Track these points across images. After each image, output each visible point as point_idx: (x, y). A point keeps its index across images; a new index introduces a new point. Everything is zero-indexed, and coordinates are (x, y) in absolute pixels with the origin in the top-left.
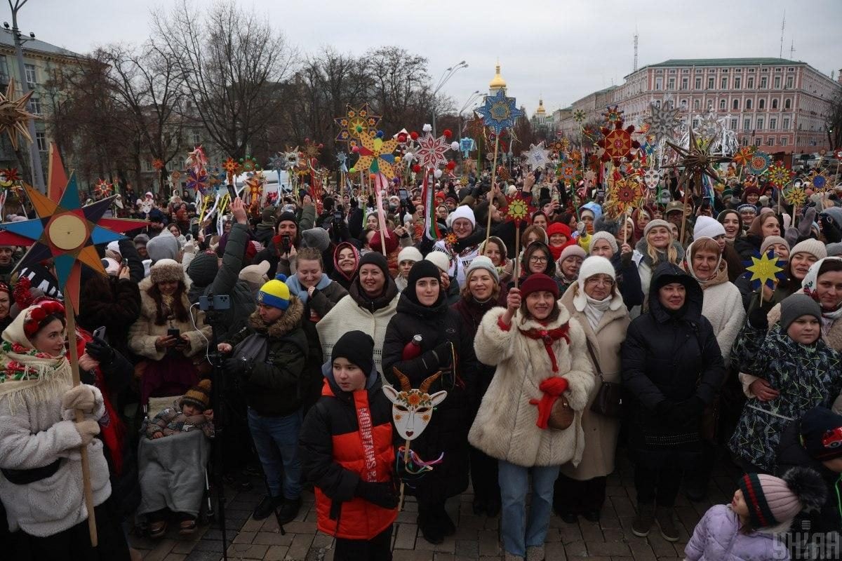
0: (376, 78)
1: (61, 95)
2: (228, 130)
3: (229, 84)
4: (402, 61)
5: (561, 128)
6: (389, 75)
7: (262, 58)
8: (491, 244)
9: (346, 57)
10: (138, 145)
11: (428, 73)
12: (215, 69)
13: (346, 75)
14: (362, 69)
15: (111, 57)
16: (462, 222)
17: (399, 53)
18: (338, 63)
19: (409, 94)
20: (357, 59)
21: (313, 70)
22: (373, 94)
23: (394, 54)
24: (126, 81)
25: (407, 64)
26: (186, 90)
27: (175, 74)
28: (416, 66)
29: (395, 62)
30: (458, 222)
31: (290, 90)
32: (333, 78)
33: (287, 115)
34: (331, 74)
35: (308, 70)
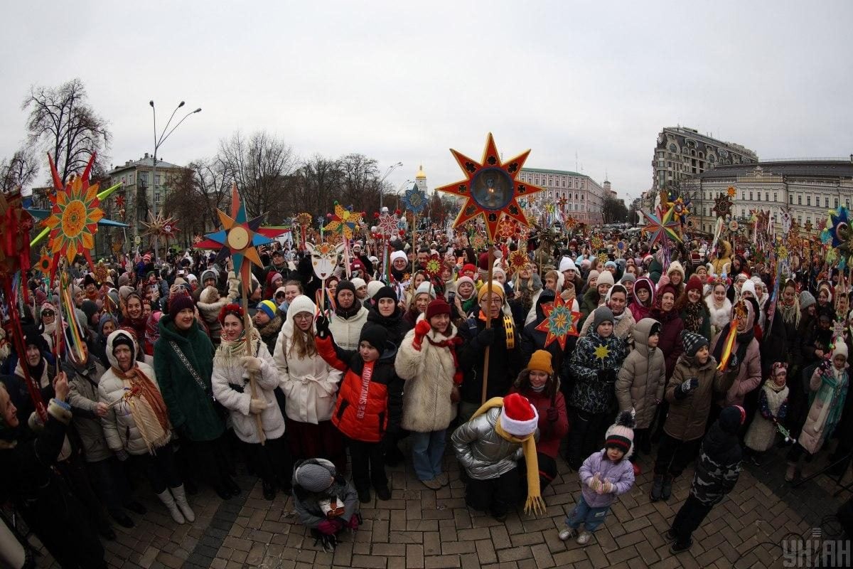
0: (346, 172)
1: (170, 190)
2: (255, 205)
3: (258, 177)
4: (362, 162)
5: (460, 203)
6: (354, 170)
7: (278, 162)
8: (419, 275)
9: (327, 160)
10: (205, 216)
11: (379, 169)
12: (250, 169)
13: (328, 170)
14: (337, 166)
15: (196, 167)
16: (399, 260)
17: (360, 157)
18: (323, 163)
19: (366, 181)
20: (334, 161)
21: (308, 168)
22: (344, 181)
23: (358, 159)
24: (202, 179)
25: (365, 164)
26: (233, 182)
27: (228, 173)
28: (371, 165)
29: (358, 162)
30: (397, 260)
31: (293, 180)
32: (319, 172)
33: (290, 195)
34: (319, 170)
35: (304, 168)
